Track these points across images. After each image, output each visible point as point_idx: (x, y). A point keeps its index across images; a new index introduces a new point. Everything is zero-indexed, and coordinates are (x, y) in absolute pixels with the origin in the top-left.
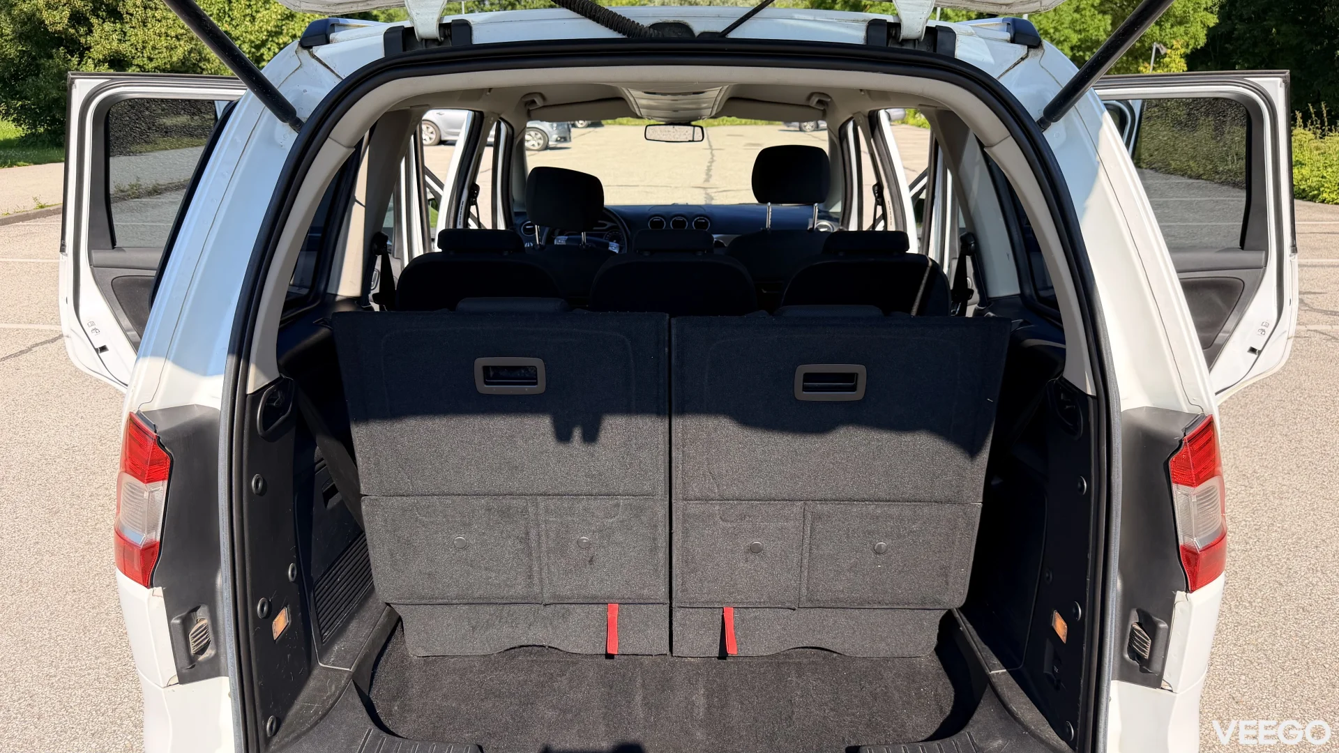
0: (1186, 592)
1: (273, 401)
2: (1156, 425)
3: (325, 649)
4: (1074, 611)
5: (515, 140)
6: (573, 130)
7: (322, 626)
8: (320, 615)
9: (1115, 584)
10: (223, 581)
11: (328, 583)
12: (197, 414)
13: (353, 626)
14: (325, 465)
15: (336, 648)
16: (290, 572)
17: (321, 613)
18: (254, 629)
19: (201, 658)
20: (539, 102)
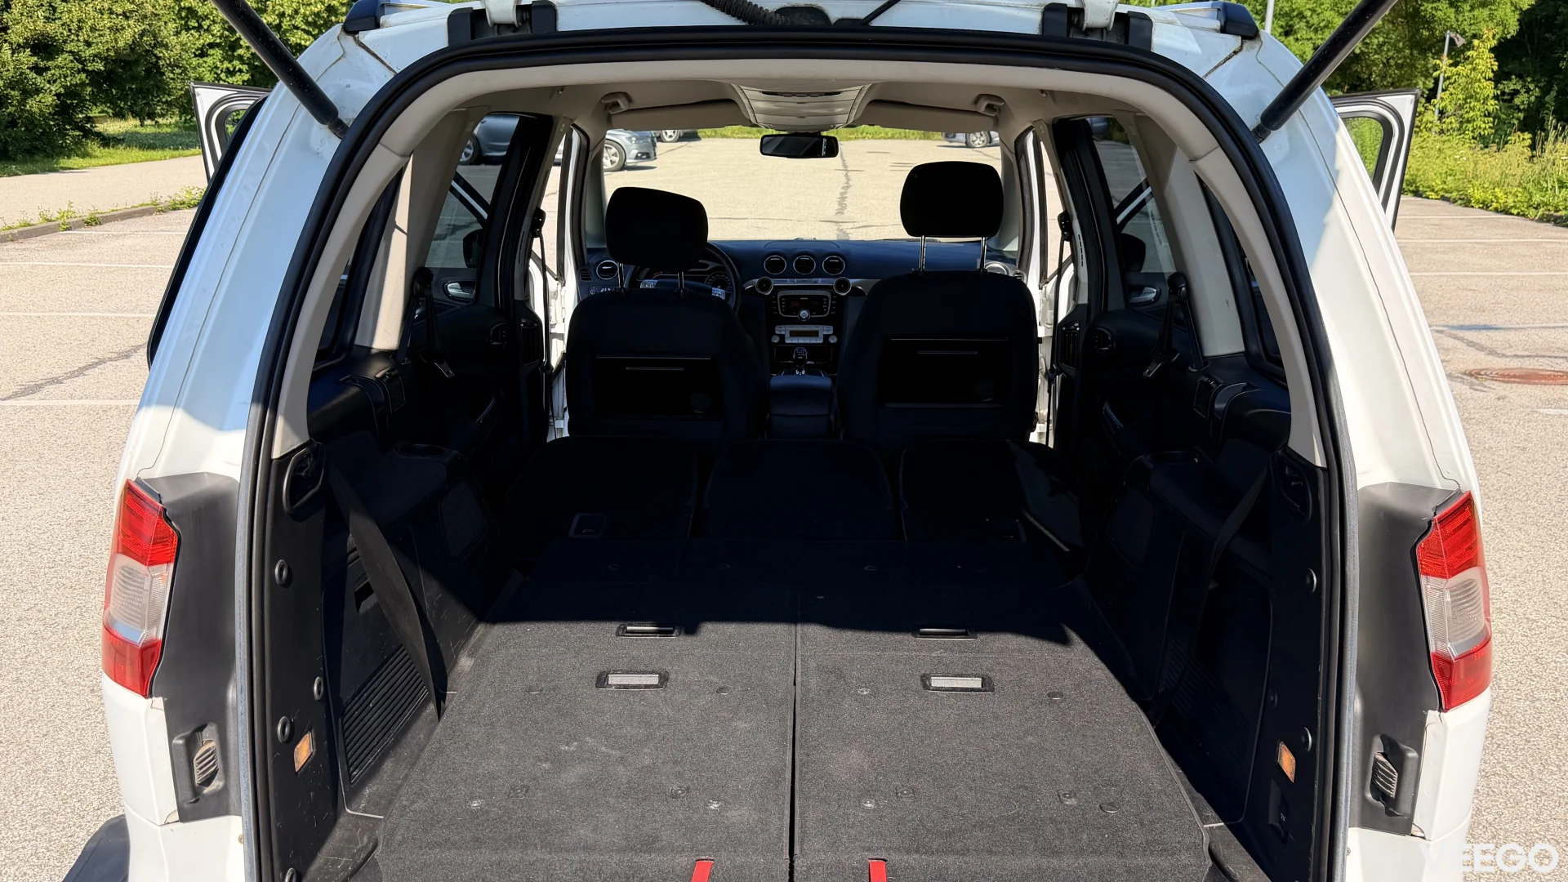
0: (1440, 711)
1: (302, 469)
2: (1401, 504)
3: (355, 792)
4: (1303, 739)
5: (590, 154)
6: (659, 144)
7: (350, 761)
8: (348, 748)
9: (1352, 703)
10: (236, 694)
11: (359, 707)
12: (207, 485)
13: (388, 765)
14: (358, 557)
15: (367, 791)
16: (315, 688)
17: (350, 746)
18: (273, 755)
19: (207, 790)
20: (623, 105)
